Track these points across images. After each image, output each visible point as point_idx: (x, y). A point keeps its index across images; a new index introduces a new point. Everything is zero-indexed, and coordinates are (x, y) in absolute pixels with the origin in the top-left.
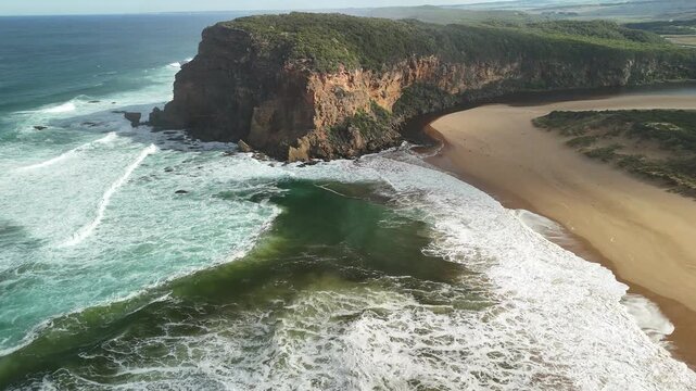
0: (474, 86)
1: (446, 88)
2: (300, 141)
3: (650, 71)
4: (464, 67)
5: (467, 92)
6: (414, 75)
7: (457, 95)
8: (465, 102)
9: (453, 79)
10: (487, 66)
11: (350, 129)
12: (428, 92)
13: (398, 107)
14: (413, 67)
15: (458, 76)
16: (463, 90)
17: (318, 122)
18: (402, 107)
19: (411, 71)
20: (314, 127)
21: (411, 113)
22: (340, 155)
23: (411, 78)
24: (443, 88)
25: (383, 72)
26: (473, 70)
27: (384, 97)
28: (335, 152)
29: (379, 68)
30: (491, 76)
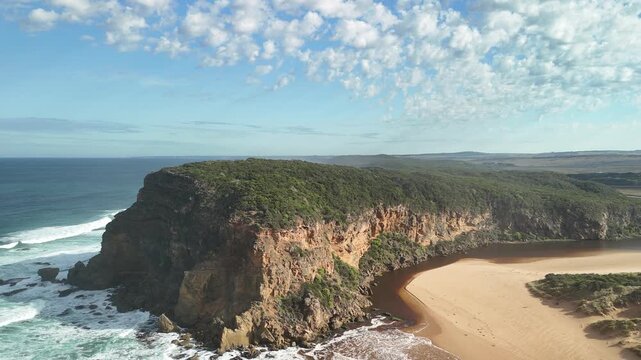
0: (446, 237)
1: (417, 240)
2: (238, 319)
3: (625, 225)
4: (434, 217)
5: (439, 244)
6: (381, 225)
7: (430, 247)
8: (440, 257)
9: (424, 229)
10: (458, 216)
11: (308, 301)
12: (397, 244)
13: (366, 262)
14: (379, 216)
15: (428, 226)
16: (435, 243)
17: (265, 292)
18: (371, 263)
19: (378, 221)
20: (260, 298)
21: (380, 269)
22: (293, 339)
23: (378, 228)
24: (413, 240)
25: (348, 224)
26: (444, 220)
27: (349, 252)
28: (286, 335)
29: (344, 219)
30: (463, 227)
